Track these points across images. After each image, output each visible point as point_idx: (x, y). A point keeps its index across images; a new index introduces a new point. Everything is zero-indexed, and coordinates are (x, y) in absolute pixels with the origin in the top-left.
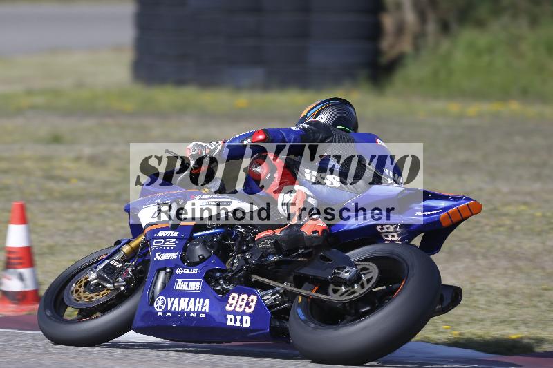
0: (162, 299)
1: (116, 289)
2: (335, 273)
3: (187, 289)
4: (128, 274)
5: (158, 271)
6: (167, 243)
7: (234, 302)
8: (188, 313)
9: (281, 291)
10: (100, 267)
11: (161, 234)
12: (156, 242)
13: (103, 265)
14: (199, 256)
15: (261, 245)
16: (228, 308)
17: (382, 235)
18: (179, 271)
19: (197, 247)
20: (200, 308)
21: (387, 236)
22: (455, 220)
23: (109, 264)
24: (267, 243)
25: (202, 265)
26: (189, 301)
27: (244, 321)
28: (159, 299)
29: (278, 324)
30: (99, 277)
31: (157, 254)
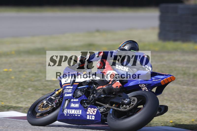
0: (66, 110)
1: (52, 106)
2: (122, 101)
3: (74, 106)
4: (57, 101)
5: (66, 100)
6: (69, 91)
7: (89, 111)
8: (75, 115)
9: (106, 107)
10: (47, 99)
11: (67, 87)
12: (66, 90)
13: (48, 98)
14: (79, 95)
15: (99, 91)
16: (88, 113)
17: (141, 88)
18: (72, 100)
19: (78, 92)
20: (78, 113)
21: (143, 88)
22: (166, 82)
23: (50, 98)
24: (100, 91)
25: (79, 98)
26: (75, 111)
27: (93, 117)
28: (65, 110)
29: (105, 118)
30: (47, 102)
31: (66, 94)
